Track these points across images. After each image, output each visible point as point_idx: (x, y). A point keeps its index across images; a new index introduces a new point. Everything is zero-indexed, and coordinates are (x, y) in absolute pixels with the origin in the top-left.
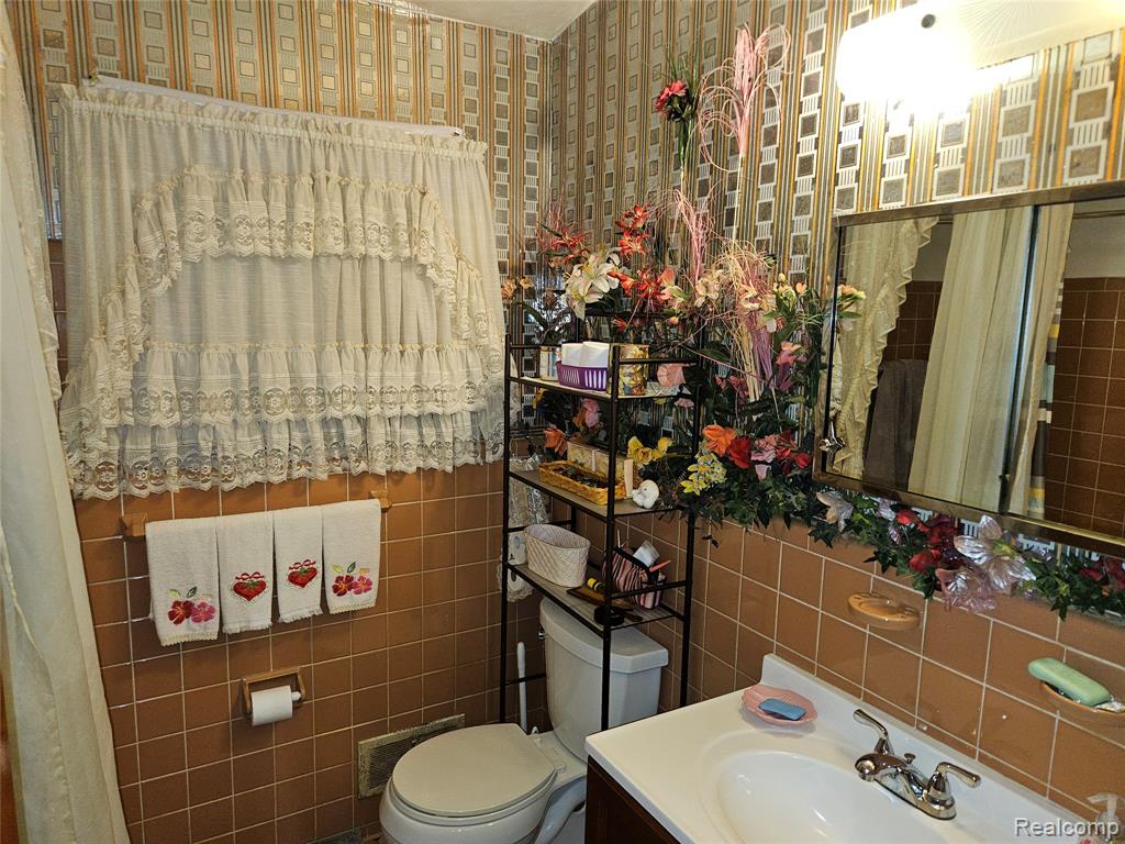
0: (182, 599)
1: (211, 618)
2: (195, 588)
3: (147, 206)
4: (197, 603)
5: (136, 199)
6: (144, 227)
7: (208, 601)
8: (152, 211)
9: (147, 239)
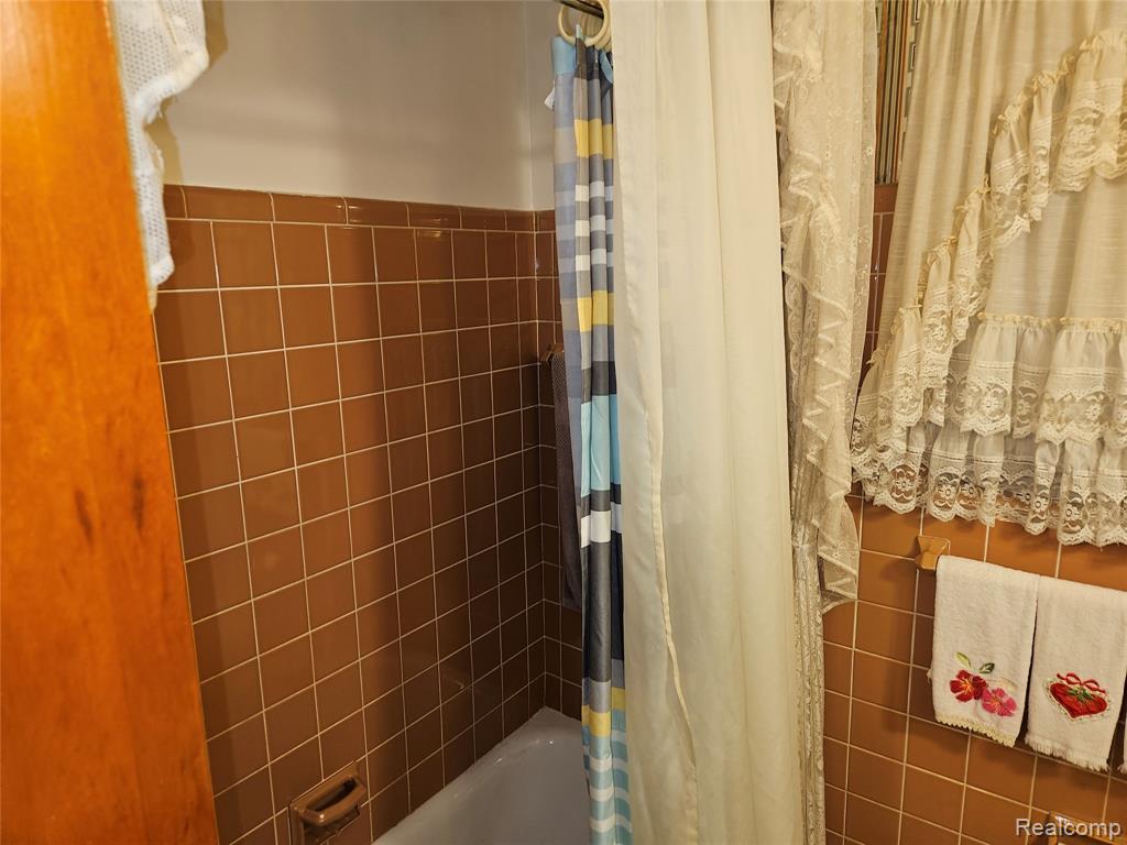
0: (974, 671)
1: (1010, 714)
2: (993, 665)
3: (1013, 115)
4: (992, 686)
5: (999, 107)
6: (1002, 146)
7: (1008, 690)
8: (1019, 121)
9: (1003, 164)
